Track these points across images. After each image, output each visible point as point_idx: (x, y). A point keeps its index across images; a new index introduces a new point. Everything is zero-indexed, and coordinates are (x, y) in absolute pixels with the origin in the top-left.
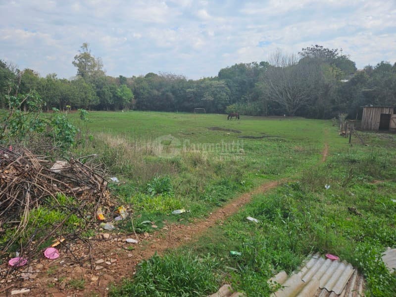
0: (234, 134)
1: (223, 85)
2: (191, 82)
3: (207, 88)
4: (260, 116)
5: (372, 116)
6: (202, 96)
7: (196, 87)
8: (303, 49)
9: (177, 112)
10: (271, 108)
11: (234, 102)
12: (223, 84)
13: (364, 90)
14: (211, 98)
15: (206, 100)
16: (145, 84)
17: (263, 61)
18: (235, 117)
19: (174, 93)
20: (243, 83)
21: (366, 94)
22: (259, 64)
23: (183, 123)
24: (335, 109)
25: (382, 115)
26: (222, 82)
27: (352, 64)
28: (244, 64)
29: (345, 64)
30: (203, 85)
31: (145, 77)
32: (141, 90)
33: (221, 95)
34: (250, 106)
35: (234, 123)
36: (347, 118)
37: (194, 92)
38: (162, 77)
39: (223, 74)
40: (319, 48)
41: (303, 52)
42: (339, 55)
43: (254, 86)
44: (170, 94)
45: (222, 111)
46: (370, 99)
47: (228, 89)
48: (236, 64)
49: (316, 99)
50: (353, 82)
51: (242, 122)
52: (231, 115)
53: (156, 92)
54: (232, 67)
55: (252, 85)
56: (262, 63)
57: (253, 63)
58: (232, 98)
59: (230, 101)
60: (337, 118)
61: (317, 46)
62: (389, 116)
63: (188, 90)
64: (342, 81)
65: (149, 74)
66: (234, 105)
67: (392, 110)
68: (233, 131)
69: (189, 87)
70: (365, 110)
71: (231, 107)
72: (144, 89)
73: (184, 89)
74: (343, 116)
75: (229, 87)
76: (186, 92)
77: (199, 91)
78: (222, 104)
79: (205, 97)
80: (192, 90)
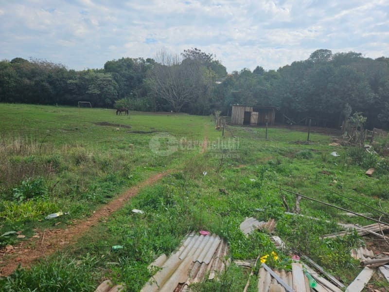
0: (123, 129)
1: (110, 79)
2: (72, 72)
3: (92, 80)
4: (149, 111)
5: (238, 113)
6: (87, 89)
7: (79, 78)
8: (185, 51)
9: (57, 106)
10: (159, 104)
11: (123, 96)
12: (110, 77)
13: (232, 91)
14: (97, 92)
15: (92, 94)
16: (11, 71)
17: (149, 58)
18: (124, 112)
19: (51, 83)
20: (130, 79)
21: (234, 95)
22: (145, 60)
23: (65, 118)
24: (213, 107)
25: (245, 112)
26: (109, 75)
27: (224, 69)
28: (131, 59)
29: (217, 68)
30: (87, 77)
31: (11, 62)
32: (6, 78)
33: (109, 89)
34: (139, 102)
35: (124, 118)
36: (222, 114)
37: (76, 84)
38: (35, 65)
39: (109, 67)
40: (198, 51)
41: (184, 53)
42: (214, 60)
43: (142, 82)
44: (47, 84)
45: (110, 106)
46: (236, 99)
47: (116, 83)
48: (123, 58)
49: (198, 97)
50: (225, 84)
51: (132, 117)
52: (120, 110)
53: (27, 81)
54: (119, 60)
55: (140, 81)
56: (148, 60)
57: (140, 58)
58: (120, 92)
59: (118, 96)
60: (214, 114)
61: (196, 49)
62: (250, 113)
63: (69, 81)
64: (217, 82)
65: (17, 58)
66: (123, 100)
67: (252, 108)
68: (122, 126)
69: (70, 78)
70: (233, 107)
71: (118, 102)
72: (9, 76)
73: (64, 79)
74: (218, 113)
75: (117, 81)
76: (66, 83)
77: (83, 83)
78: (110, 99)
79: (90, 90)
80: (74, 81)
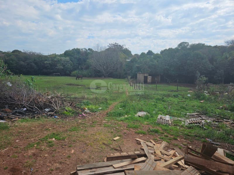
3: (59, 61)
4: (91, 77)
5: (141, 77)
6: (56, 66)
7: (51, 60)
8: (110, 44)
10: (96, 73)
11: (75, 69)
12: (68, 59)
13: (136, 65)
14: (62, 67)
15: (59, 69)
16: (13, 57)
19: (36, 63)
20: (79, 60)
21: (138, 67)
22: (87, 49)
24: (126, 74)
25: (144, 76)
26: (68, 58)
28: (79, 49)
29: (127, 52)
30: (55, 59)
31: (12, 52)
32: (11, 61)
33: (68, 66)
34: (85, 72)
36: (131, 78)
37: (49, 64)
38: (25, 53)
39: (67, 54)
40: (117, 44)
41: (109, 45)
42: (124, 48)
43: (86, 61)
44: (33, 64)
45: (69, 75)
46: (139, 69)
47: (72, 62)
48: (74, 48)
49: (117, 69)
50: (132, 61)
53: (22, 63)
54: (72, 50)
56: (89, 49)
57: (84, 48)
58: (74, 67)
59: (73, 69)
60: (127, 78)
61: (116, 43)
62: (147, 77)
63: (46, 62)
64: (127, 60)
65: (15, 50)
66: (76, 71)
67: (148, 74)
68: (81, 85)
69: (46, 60)
70: (138, 74)
71: (74, 72)
72: (12, 60)
73: (43, 61)
74: (129, 77)
75: (72, 61)
76: (44, 63)
77: (53, 63)
78: (69, 71)
79: (57, 67)
80: (48, 62)
